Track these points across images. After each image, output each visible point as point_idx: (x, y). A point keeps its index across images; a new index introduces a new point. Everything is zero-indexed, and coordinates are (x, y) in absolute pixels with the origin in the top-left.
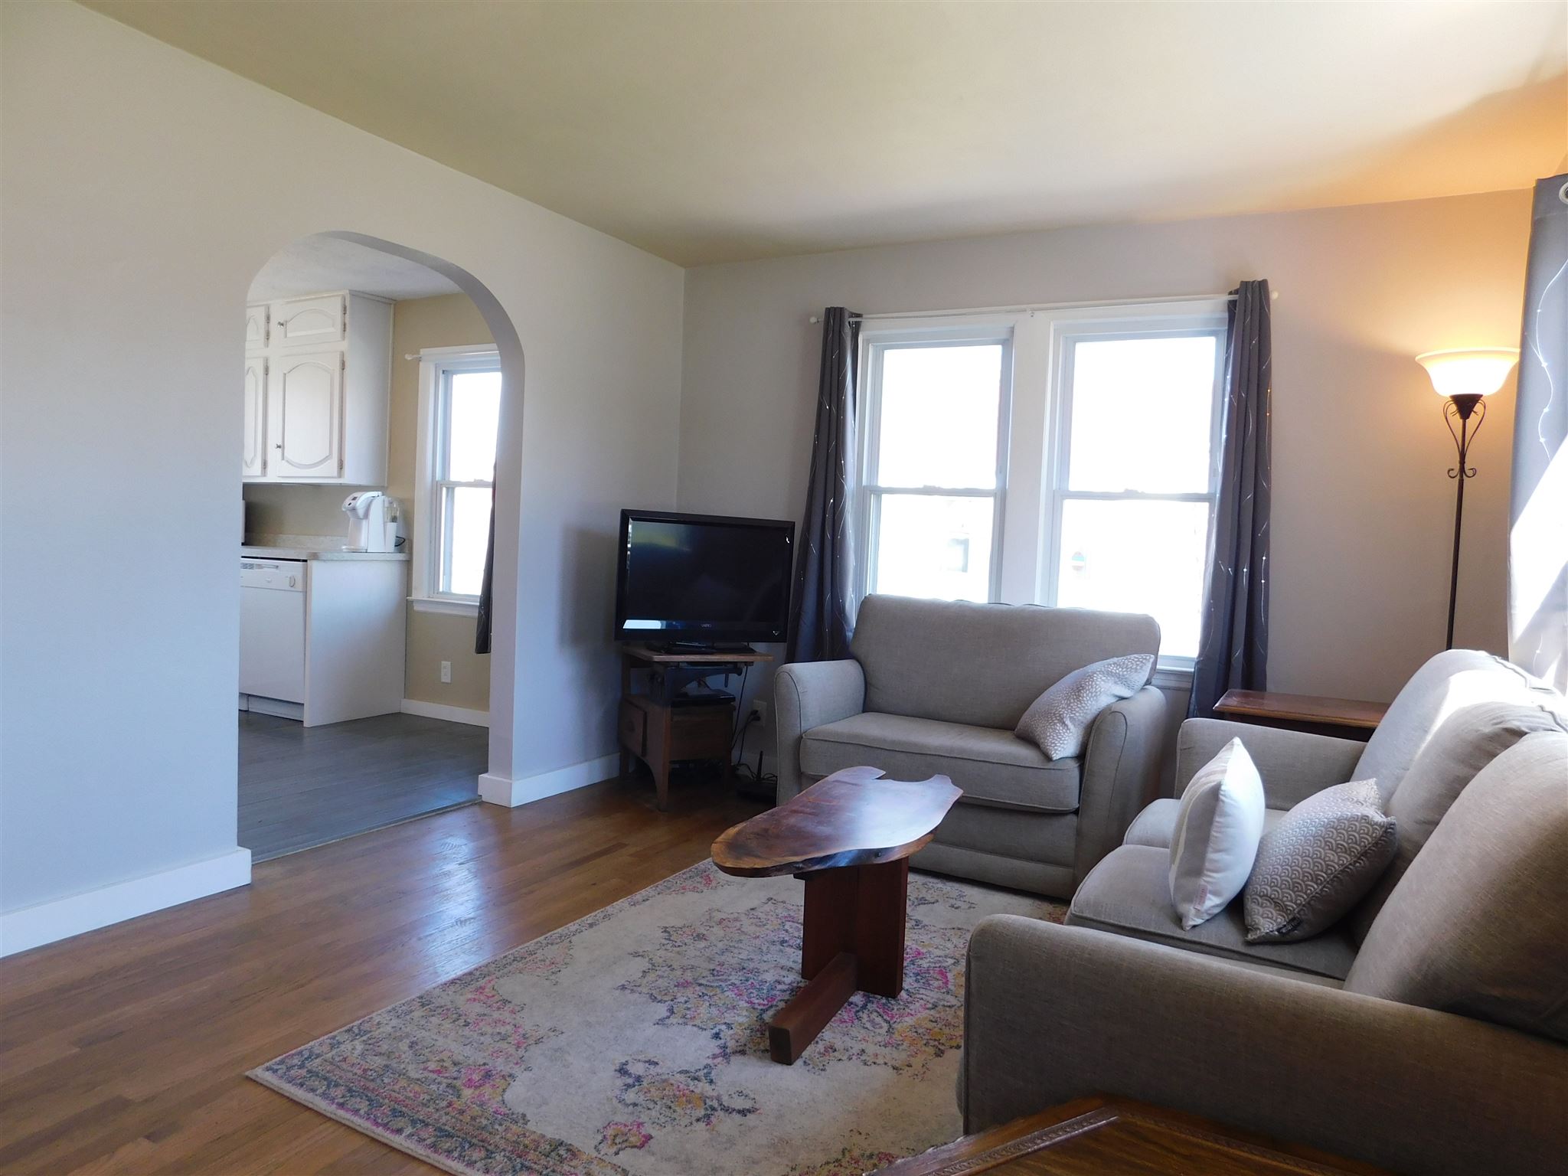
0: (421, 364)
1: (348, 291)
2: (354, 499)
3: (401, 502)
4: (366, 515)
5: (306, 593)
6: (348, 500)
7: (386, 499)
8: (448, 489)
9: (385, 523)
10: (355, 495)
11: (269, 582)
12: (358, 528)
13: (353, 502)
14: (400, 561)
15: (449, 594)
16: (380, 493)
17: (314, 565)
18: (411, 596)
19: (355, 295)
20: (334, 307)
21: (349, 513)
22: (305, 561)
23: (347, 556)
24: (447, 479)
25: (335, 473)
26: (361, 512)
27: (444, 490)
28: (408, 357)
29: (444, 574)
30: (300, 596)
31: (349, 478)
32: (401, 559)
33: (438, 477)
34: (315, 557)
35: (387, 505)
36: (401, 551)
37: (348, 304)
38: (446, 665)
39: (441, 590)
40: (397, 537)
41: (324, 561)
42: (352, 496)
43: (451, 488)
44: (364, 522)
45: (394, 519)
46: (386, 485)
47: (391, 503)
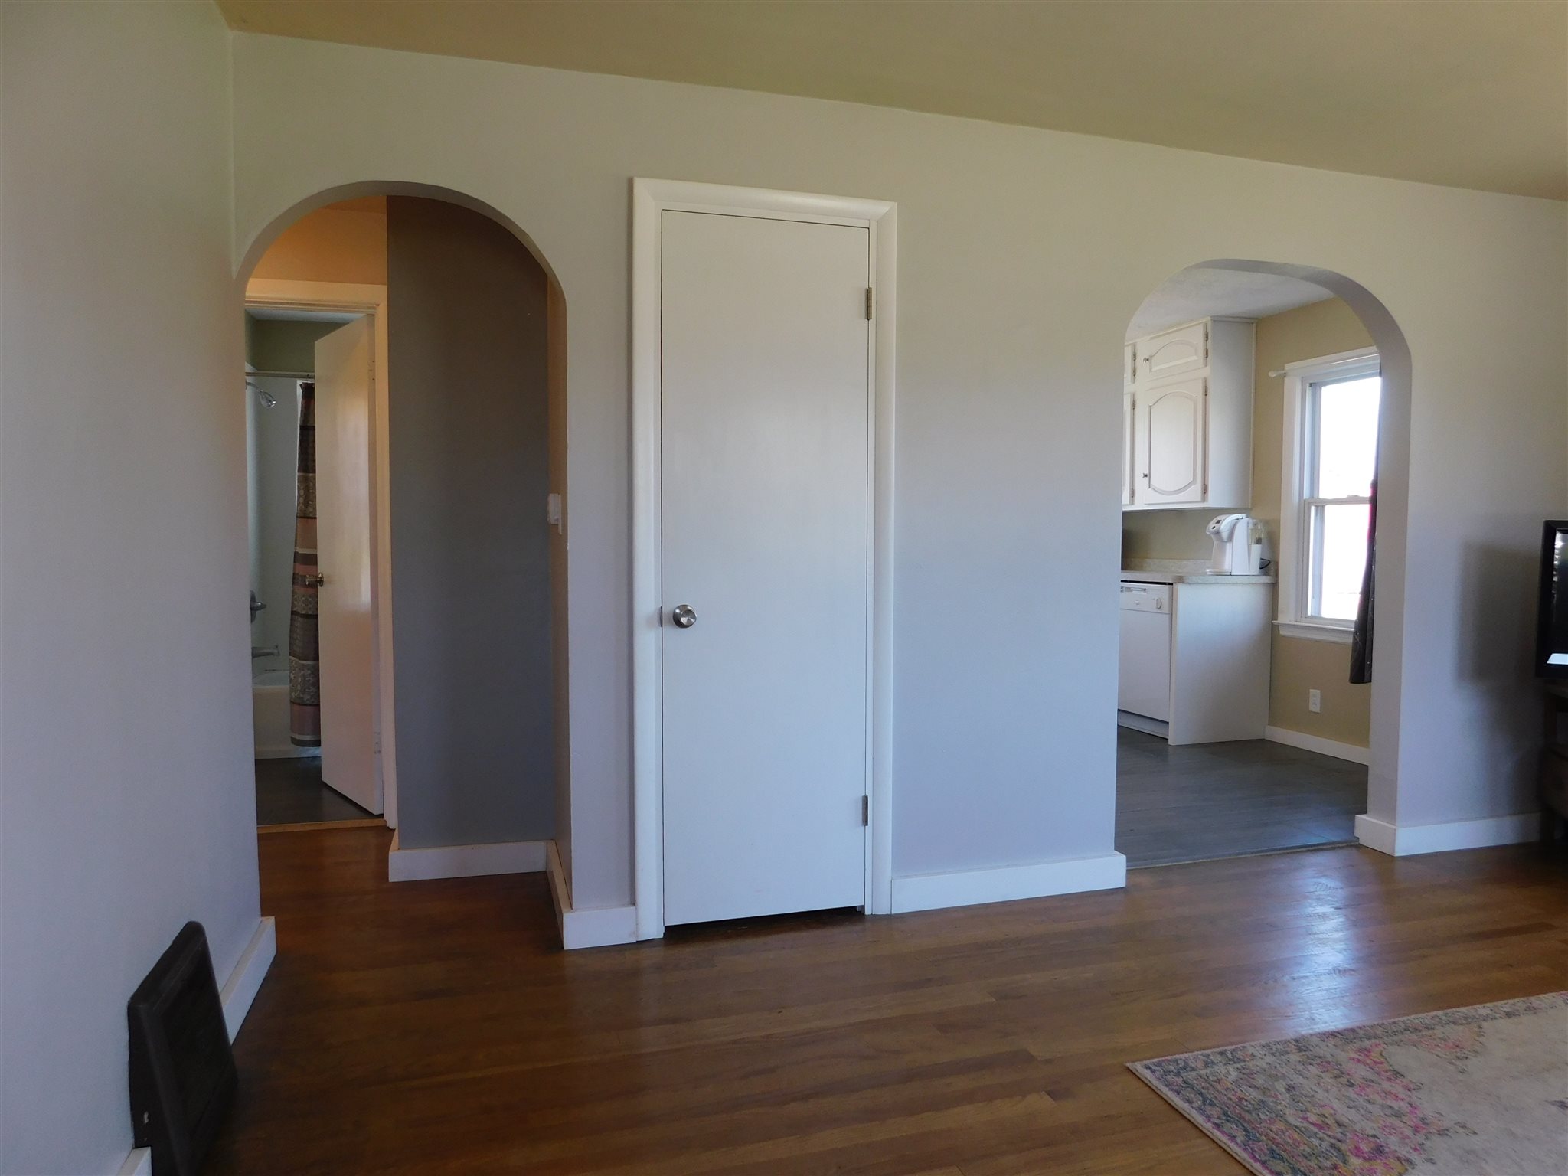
0: (1286, 380)
1: (1209, 318)
2: (1218, 522)
3: (1266, 523)
4: (1231, 538)
5: (1172, 614)
6: (1212, 524)
7: (1251, 521)
8: (1317, 507)
9: (1249, 546)
10: (1219, 518)
11: (1137, 604)
12: (1222, 550)
13: (1217, 525)
14: (1264, 583)
15: (1317, 618)
16: (1244, 515)
17: (1181, 590)
18: (1277, 620)
19: (1217, 320)
20: (1196, 336)
21: (1212, 536)
22: (1171, 584)
23: (1212, 579)
24: (1315, 496)
25: (1199, 496)
26: (1225, 535)
27: (1313, 509)
28: (1272, 374)
29: (1313, 597)
30: (1166, 618)
31: (1212, 502)
32: (1262, 581)
33: (1306, 495)
34: (1181, 580)
35: (1251, 526)
36: (1266, 574)
37: (1209, 330)
38: (1315, 695)
39: (1309, 614)
40: (1262, 559)
41: (1190, 584)
42: (1215, 520)
43: (1321, 506)
44: (1228, 546)
45: (1259, 541)
46: (1250, 507)
47: (1255, 524)
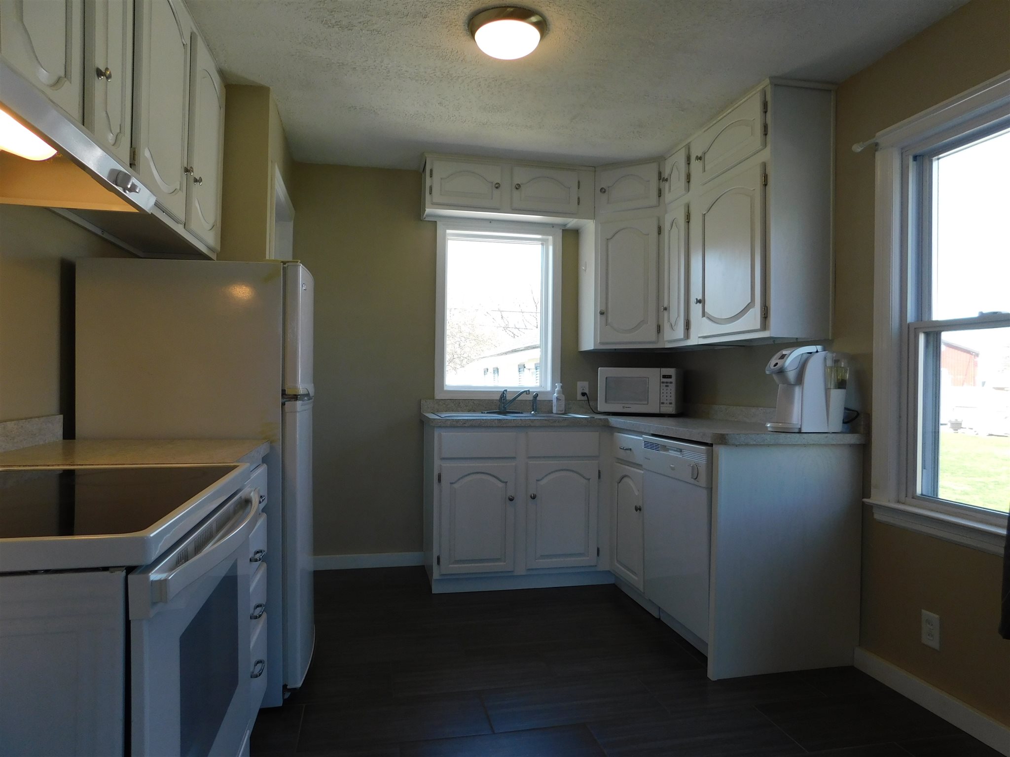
0: (878, 155)
1: (767, 81)
2: (783, 357)
3: (852, 359)
4: (800, 378)
5: (711, 489)
6: (773, 361)
7: (829, 355)
8: (927, 334)
9: (827, 391)
10: (784, 352)
11: (673, 469)
12: (790, 398)
13: (780, 362)
14: (844, 445)
15: (932, 500)
16: (819, 348)
17: (723, 454)
18: (869, 497)
19: (781, 83)
20: (751, 110)
21: (775, 377)
22: (711, 445)
23: (769, 438)
24: (925, 319)
25: (758, 326)
26: (791, 375)
27: (922, 338)
28: (857, 148)
29: (924, 467)
30: (704, 493)
31: (777, 329)
32: (853, 442)
33: (911, 317)
34: (722, 440)
35: (829, 363)
36: (853, 431)
37: (769, 98)
38: (930, 618)
39: (919, 491)
40: (846, 409)
41: (729, 445)
42: (779, 354)
43: (934, 332)
44: (797, 390)
45: (841, 384)
46: (830, 338)
47: (836, 361)
